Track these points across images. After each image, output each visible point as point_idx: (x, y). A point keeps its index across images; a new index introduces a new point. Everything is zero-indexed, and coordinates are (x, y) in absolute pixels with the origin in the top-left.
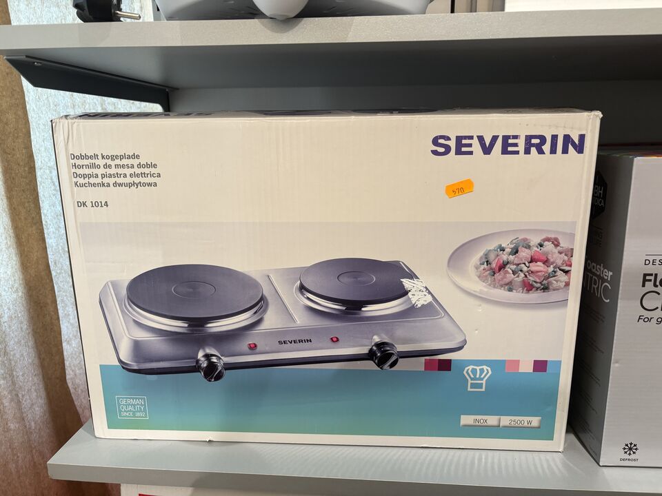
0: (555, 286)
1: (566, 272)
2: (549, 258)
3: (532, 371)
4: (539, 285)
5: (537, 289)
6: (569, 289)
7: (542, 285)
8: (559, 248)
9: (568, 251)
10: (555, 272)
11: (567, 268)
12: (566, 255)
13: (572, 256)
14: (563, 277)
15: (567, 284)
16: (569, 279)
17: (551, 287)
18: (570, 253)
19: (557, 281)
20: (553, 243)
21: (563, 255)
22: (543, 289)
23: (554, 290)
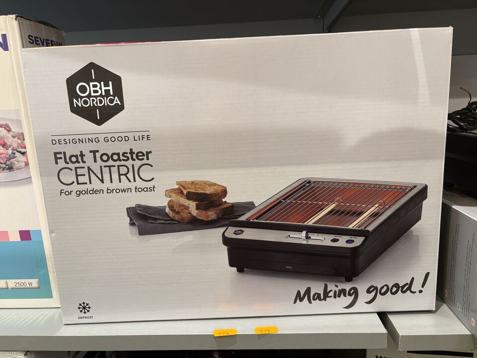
0: (17, 166)
1: (23, 154)
2: (6, 142)
3: (20, 240)
4: (4, 166)
5: (4, 169)
6: (29, 168)
7: (7, 165)
8: (11, 133)
9: (19, 135)
10: (14, 154)
11: (23, 150)
12: (18, 138)
13: (24, 140)
14: (22, 158)
15: (27, 164)
16: (27, 159)
17: (14, 167)
18: (21, 136)
19: (18, 162)
20: (5, 129)
21: (16, 139)
22: (8, 169)
23: (18, 169)
